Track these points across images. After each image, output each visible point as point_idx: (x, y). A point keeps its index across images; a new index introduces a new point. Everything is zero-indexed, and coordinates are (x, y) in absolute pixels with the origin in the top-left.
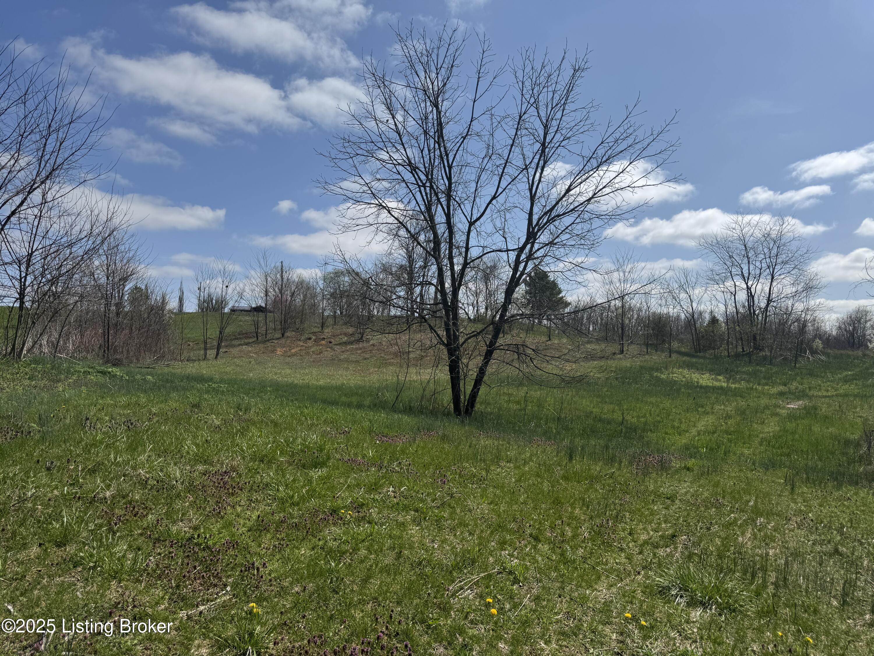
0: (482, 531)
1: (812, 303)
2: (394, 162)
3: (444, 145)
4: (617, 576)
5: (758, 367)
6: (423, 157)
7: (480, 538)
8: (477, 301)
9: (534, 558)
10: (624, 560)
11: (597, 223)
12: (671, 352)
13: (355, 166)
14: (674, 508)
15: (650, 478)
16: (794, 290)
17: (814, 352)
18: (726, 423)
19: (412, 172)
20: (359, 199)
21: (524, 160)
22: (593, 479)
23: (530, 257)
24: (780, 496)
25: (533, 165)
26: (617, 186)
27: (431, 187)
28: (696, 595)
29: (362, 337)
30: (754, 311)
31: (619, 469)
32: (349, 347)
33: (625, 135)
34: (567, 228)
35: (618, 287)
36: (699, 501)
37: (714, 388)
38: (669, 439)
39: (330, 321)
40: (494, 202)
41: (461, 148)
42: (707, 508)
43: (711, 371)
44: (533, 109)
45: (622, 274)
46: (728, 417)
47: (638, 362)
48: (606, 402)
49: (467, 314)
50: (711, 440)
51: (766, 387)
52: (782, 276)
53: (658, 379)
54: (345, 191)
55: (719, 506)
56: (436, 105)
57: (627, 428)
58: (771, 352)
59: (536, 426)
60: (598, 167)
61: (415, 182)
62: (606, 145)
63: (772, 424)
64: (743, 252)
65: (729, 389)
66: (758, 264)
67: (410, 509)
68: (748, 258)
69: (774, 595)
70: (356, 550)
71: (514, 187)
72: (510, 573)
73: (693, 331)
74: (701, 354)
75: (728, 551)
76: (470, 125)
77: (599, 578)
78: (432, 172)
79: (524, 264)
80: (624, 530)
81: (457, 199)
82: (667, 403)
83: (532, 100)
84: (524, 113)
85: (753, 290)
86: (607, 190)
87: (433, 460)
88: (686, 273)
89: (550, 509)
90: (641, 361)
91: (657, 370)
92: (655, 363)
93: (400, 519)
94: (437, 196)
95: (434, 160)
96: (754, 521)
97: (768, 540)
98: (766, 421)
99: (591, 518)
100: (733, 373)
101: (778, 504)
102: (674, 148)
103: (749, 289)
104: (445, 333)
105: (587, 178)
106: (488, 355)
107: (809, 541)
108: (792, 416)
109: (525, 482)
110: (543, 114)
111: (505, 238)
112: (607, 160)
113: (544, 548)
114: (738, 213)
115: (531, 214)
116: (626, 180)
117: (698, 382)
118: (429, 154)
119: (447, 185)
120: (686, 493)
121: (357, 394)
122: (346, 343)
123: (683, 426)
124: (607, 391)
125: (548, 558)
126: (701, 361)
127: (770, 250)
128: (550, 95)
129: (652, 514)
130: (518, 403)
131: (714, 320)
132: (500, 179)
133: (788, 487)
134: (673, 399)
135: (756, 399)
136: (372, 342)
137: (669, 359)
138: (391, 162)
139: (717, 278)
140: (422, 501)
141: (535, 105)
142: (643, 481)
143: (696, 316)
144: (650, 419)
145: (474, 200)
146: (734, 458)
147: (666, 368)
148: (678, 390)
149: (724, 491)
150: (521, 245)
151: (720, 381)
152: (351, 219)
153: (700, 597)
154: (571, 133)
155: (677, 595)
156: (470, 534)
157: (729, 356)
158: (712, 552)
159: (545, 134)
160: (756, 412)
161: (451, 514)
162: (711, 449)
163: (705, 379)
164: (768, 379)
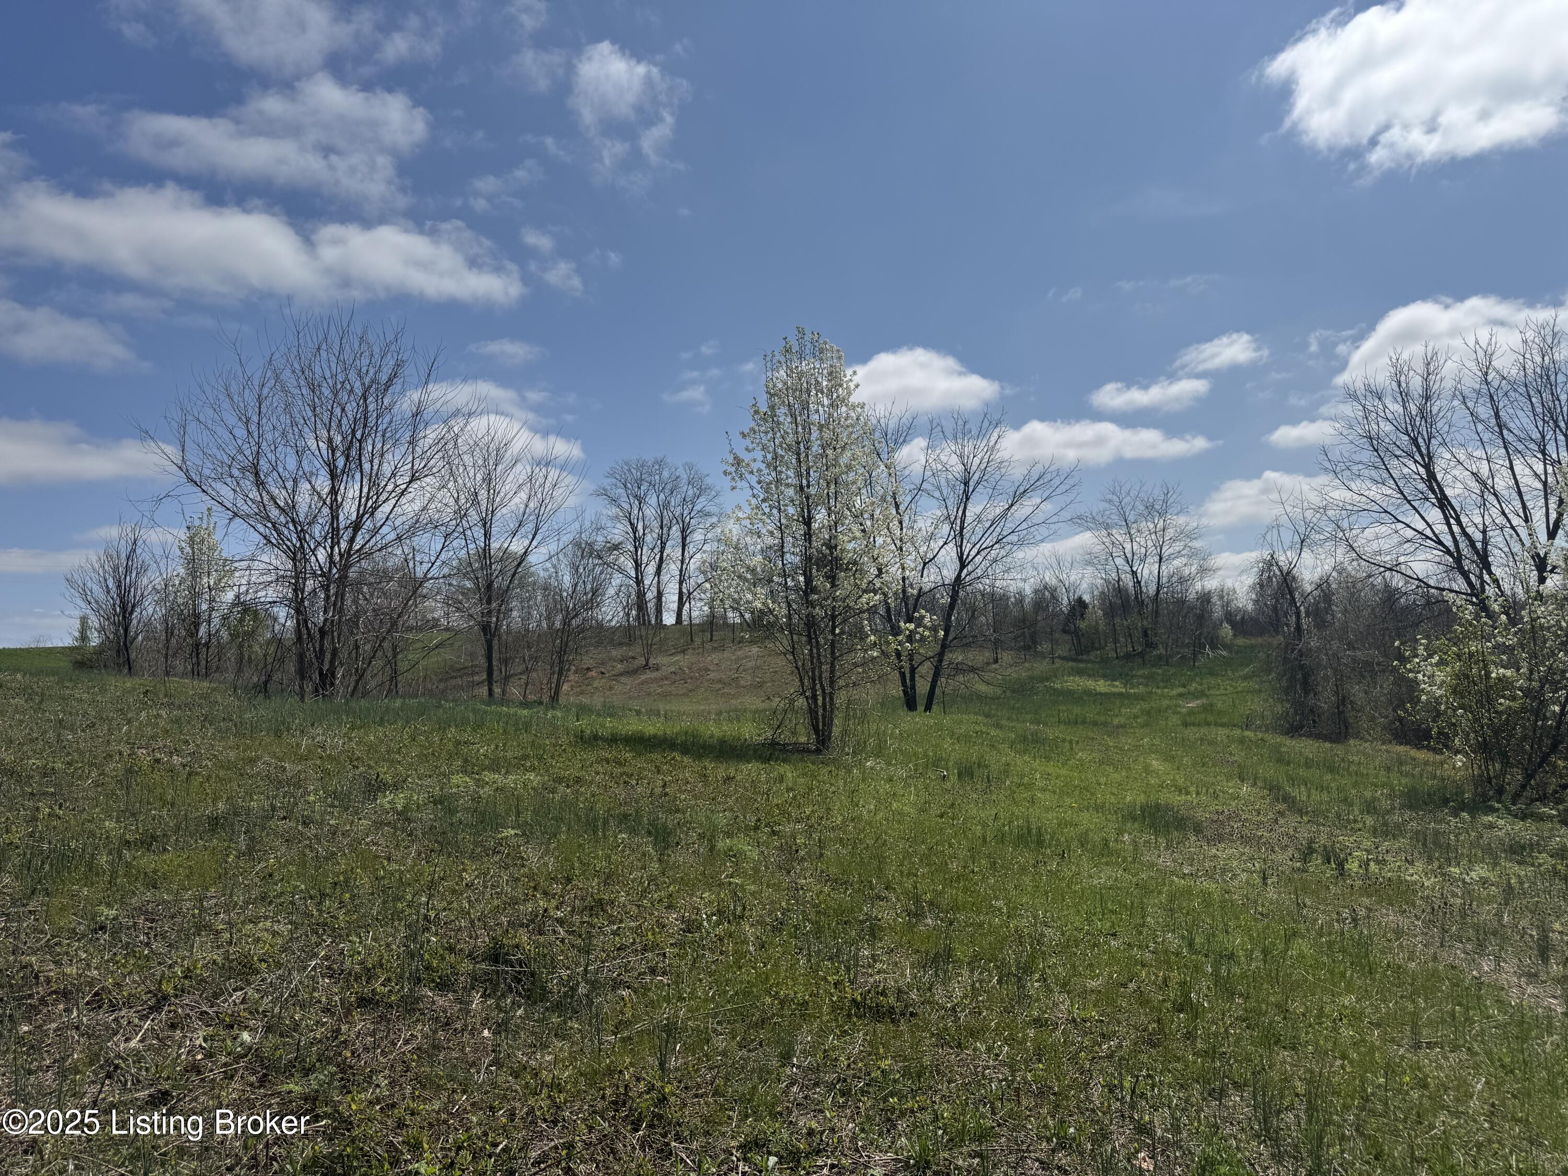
5: (1154, 670)
12: (1052, 657)
16: (1186, 571)
17: (1214, 647)
30: (1142, 600)
37: (1113, 694)
43: (1104, 677)
47: (1021, 671)
51: (1166, 690)
52: (1172, 556)
53: (1053, 689)
58: (1166, 650)
64: (1125, 529)
65: (1129, 694)
66: (1142, 542)
68: (1131, 536)
74: (1085, 657)
85: (1139, 574)
91: (1047, 679)
92: (1041, 671)
100: (1128, 677)
103: (1134, 573)
108: (1192, 713)
117: (1095, 690)
126: (1090, 665)
135: (1157, 701)
136: (665, 669)
137: (1055, 666)
147: (1056, 677)
148: (1079, 699)
151: (1117, 686)
157: (1119, 657)
163: (1102, 686)
164: (1167, 681)
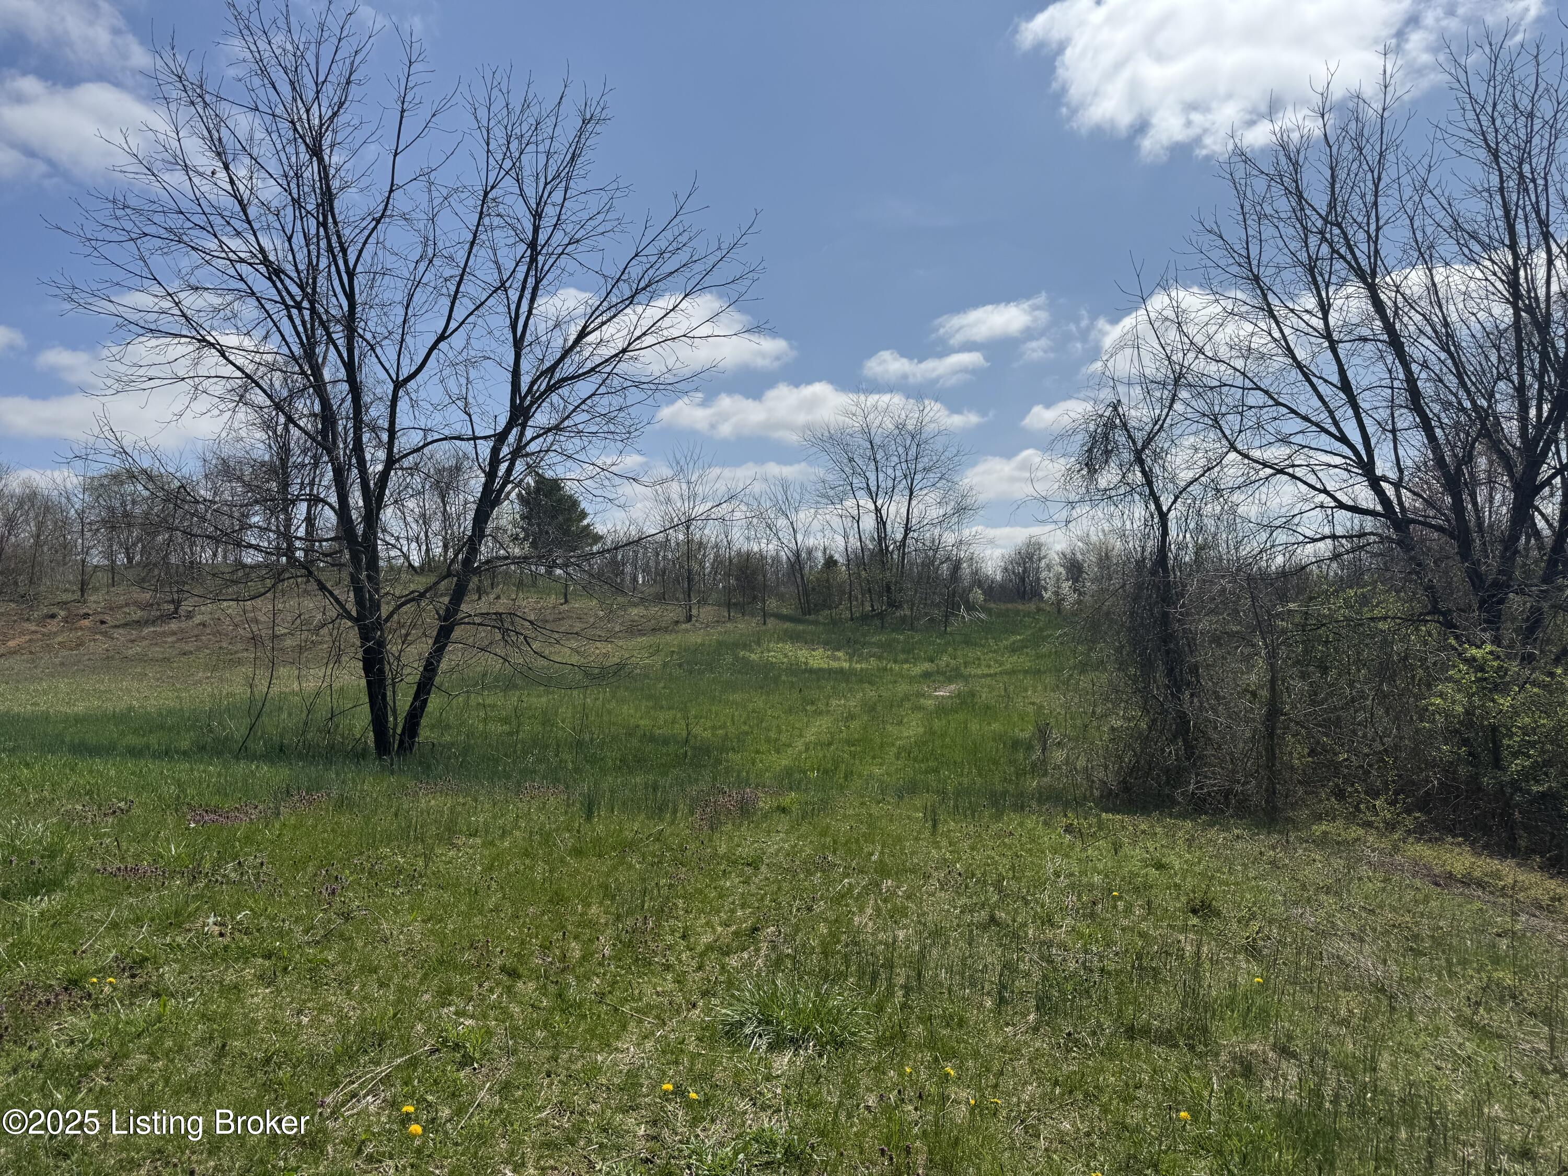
0: (406, 977)
1: (966, 533)
2: (231, 255)
3: (338, 231)
4: (657, 1017)
5: (894, 635)
6: (292, 250)
7: (401, 989)
8: (426, 533)
9: (505, 1011)
10: (670, 986)
11: (634, 395)
12: (765, 615)
13: (142, 259)
14: (757, 881)
15: (721, 832)
16: (942, 512)
17: (970, 608)
18: (848, 727)
19: (270, 279)
20: (153, 327)
21: (500, 272)
22: (626, 847)
23: (517, 452)
24: (917, 839)
25: (518, 285)
26: (665, 333)
27: (313, 310)
28: (783, 1028)
29: (176, 609)
30: (887, 547)
31: (672, 823)
32: (146, 631)
33: (674, 244)
34: (584, 402)
35: (680, 506)
36: (797, 863)
37: (830, 671)
38: (761, 761)
39: (103, 578)
40: (443, 345)
41: (372, 240)
42: (809, 873)
43: (826, 644)
44: (509, 183)
45: (684, 486)
46: (851, 717)
47: (715, 634)
48: (662, 707)
49: (406, 557)
50: (825, 757)
51: (906, 666)
52: (924, 492)
53: (746, 662)
54: (119, 308)
55: (826, 868)
56: (316, 152)
57: (694, 748)
58: (912, 609)
59: (539, 761)
60: (633, 297)
61: (278, 299)
62: (644, 259)
63: (914, 723)
64: (869, 452)
65: (852, 672)
66: (890, 471)
67: (254, 956)
68: (876, 462)
69: (904, 1006)
70: (118, 1058)
71: (480, 321)
72: (457, 1047)
73: (799, 580)
74: (812, 617)
75: (839, 942)
76: (388, 198)
77: (624, 1027)
78: (315, 283)
79: (506, 464)
80: (673, 932)
81: (368, 336)
82: (759, 702)
83: (507, 164)
84: (493, 187)
85: (884, 512)
86: (649, 340)
87: (315, 849)
88: (785, 485)
89: (543, 914)
90: (720, 633)
91: (745, 646)
92: (742, 635)
93: (230, 977)
94: (326, 329)
95: (318, 257)
96: (878, 885)
97: (897, 914)
98: (905, 720)
99: (618, 918)
100: (859, 646)
101: (913, 853)
102: (756, 276)
103: (878, 510)
104: (352, 594)
105: (615, 316)
106: (443, 636)
107: (955, 908)
108: (942, 710)
109: (501, 869)
110: (530, 191)
111: (470, 416)
112: (647, 286)
113: (527, 988)
114: (857, 390)
115: (516, 374)
116: (678, 324)
117: (806, 664)
118: (307, 245)
119: (346, 308)
120: (779, 851)
121: (162, 727)
122: (138, 623)
123: (784, 738)
124: (664, 688)
125: (532, 1006)
126: (811, 628)
127: (907, 450)
128: (542, 159)
129: (721, 896)
130: (505, 721)
131: (830, 562)
132: (453, 303)
133: (929, 824)
134: (768, 694)
135: (890, 686)
136: (198, 619)
137: (764, 628)
138: (223, 255)
139: (832, 493)
140: (281, 934)
141: (513, 173)
142: (710, 840)
143: (804, 555)
144: (732, 730)
145: (403, 340)
146: (859, 782)
147: (758, 643)
148: (776, 679)
149: (835, 842)
150: (499, 430)
151: (839, 659)
152: (135, 365)
153: (790, 1030)
154: (582, 232)
155: (754, 1033)
156: (382, 985)
157: (852, 619)
158: (813, 948)
159: (536, 230)
160: (892, 706)
161: (343, 954)
162: (826, 772)
163: (817, 658)
164: (909, 652)
